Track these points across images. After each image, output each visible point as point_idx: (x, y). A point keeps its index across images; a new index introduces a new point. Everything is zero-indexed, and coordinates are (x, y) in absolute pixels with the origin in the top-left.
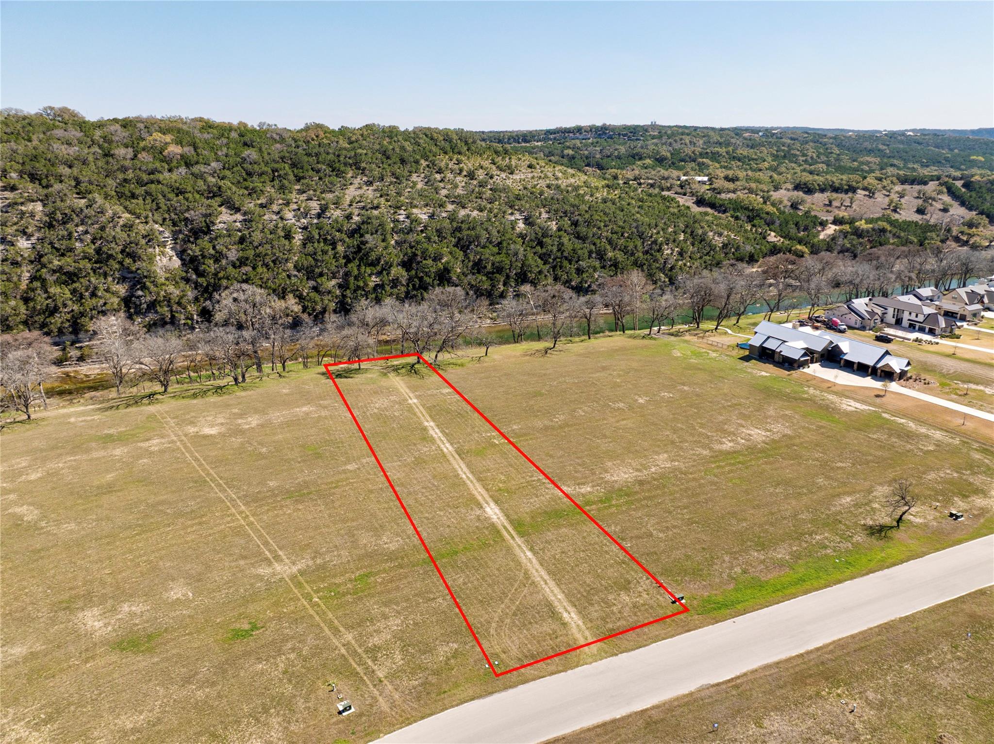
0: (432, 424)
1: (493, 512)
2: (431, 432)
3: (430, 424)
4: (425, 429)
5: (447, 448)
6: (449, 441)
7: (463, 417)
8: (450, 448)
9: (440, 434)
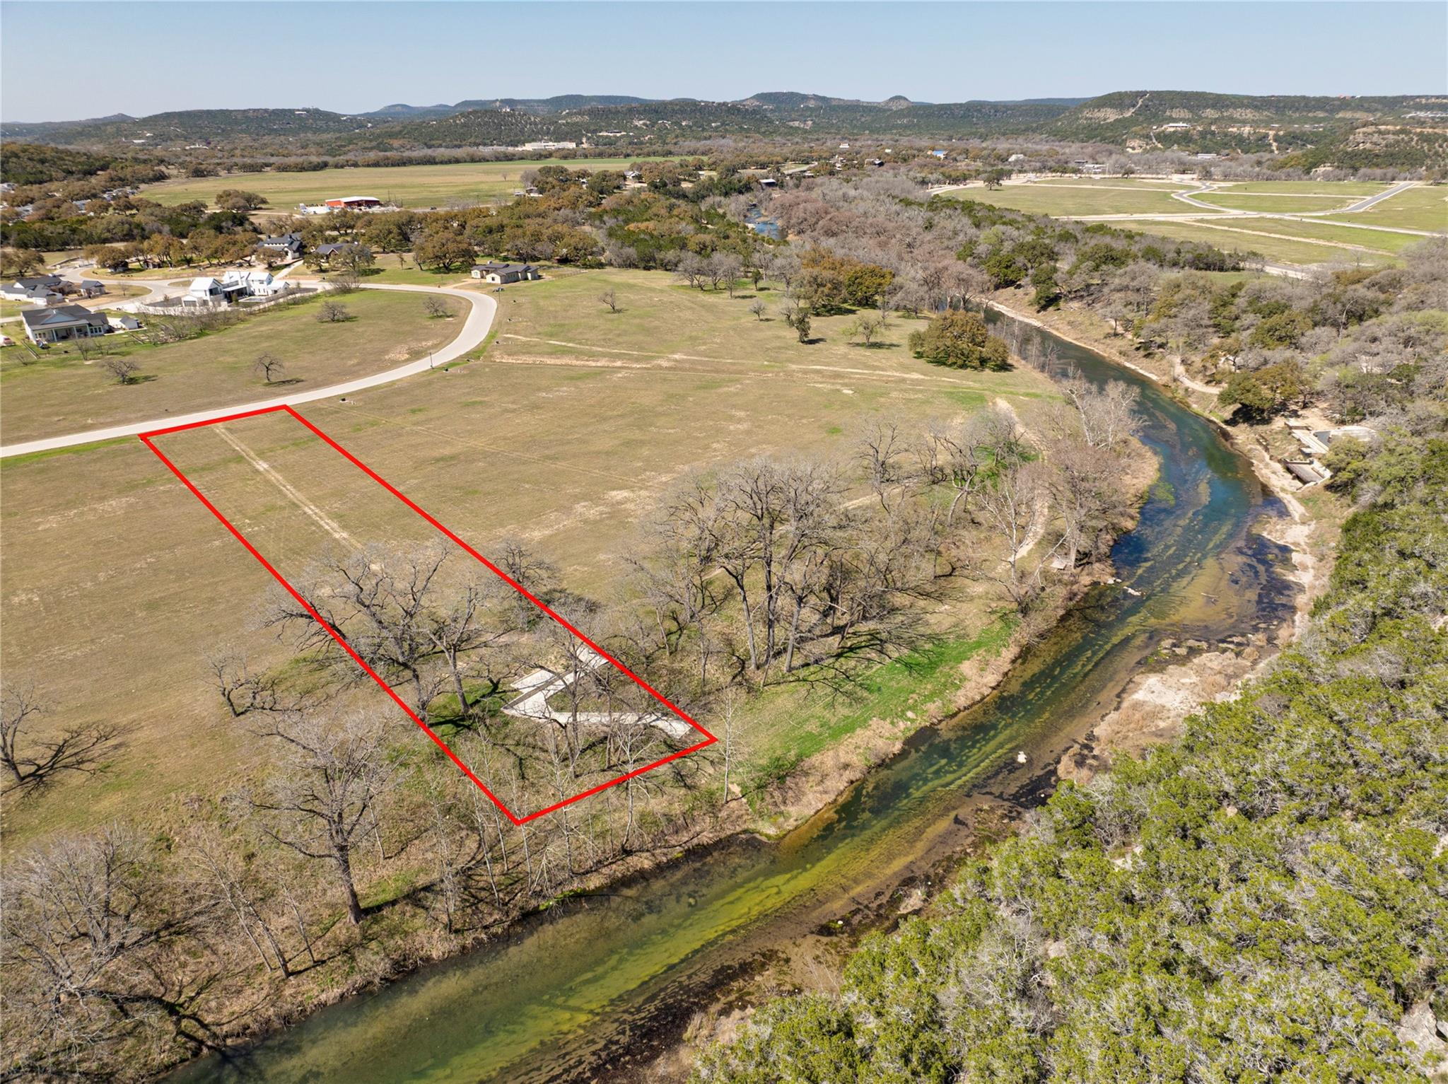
0: (337, 536)
1: (262, 466)
2: (335, 525)
3: (340, 535)
4: (345, 527)
5: (310, 510)
6: (309, 516)
7: (291, 549)
8: (306, 509)
9: (322, 523)
